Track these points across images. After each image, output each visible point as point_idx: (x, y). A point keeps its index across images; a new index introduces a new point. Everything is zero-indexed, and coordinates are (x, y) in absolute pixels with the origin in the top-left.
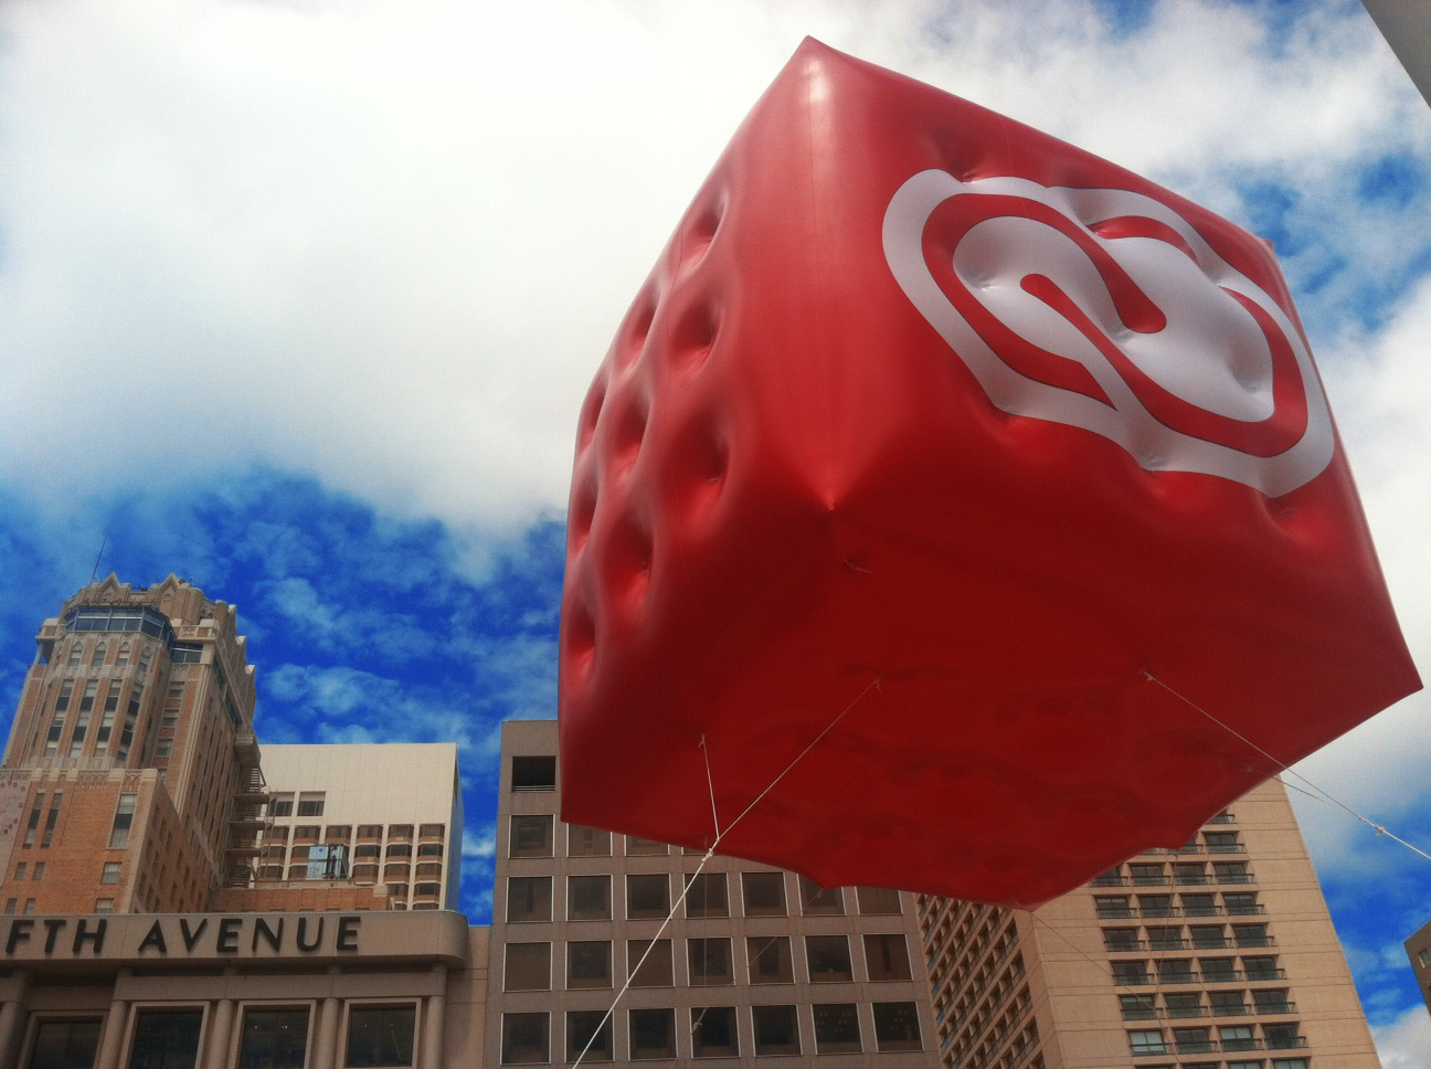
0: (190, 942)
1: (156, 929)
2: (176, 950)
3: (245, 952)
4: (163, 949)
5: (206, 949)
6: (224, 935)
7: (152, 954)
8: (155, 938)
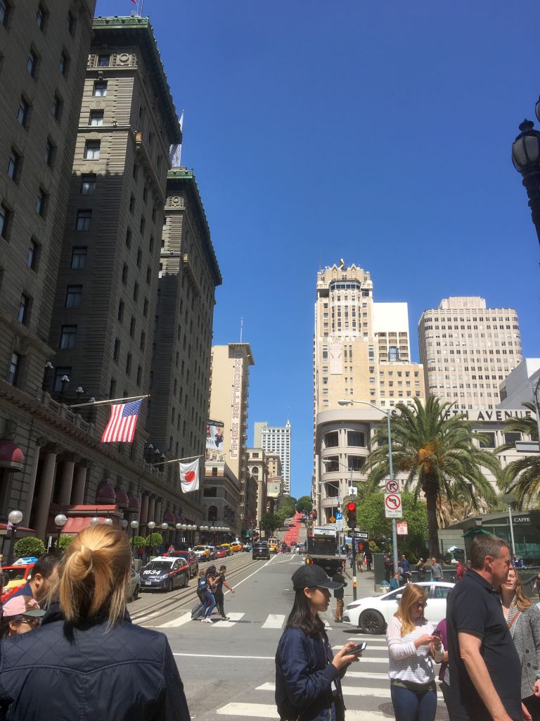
0: (490, 417)
1: (480, 413)
2: (487, 419)
3: (504, 420)
4: (483, 419)
5: (494, 418)
6: (498, 416)
7: (481, 419)
8: (481, 416)
